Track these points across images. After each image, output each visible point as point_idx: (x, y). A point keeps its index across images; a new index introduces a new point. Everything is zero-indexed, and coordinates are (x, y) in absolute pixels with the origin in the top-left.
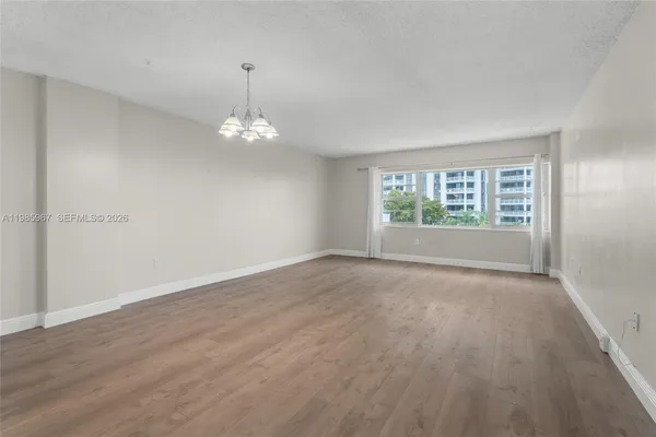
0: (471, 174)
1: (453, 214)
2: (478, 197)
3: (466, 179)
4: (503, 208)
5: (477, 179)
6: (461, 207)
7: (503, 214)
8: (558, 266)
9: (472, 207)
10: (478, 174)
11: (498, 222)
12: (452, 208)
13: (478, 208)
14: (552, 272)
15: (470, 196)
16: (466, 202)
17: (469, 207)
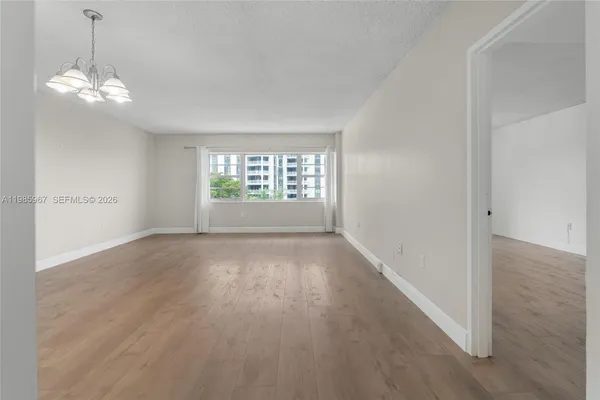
0: (266, 159)
1: (253, 192)
2: (271, 178)
3: (262, 163)
4: (289, 187)
5: (270, 163)
6: (259, 187)
7: (290, 192)
8: (342, 226)
9: (266, 187)
10: (271, 158)
11: (285, 198)
12: (253, 187)
13: (271, 187)
14: (338, 230)
15: (266, 178)
16: (262, 183)
17: (265, 186)
